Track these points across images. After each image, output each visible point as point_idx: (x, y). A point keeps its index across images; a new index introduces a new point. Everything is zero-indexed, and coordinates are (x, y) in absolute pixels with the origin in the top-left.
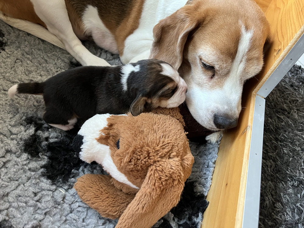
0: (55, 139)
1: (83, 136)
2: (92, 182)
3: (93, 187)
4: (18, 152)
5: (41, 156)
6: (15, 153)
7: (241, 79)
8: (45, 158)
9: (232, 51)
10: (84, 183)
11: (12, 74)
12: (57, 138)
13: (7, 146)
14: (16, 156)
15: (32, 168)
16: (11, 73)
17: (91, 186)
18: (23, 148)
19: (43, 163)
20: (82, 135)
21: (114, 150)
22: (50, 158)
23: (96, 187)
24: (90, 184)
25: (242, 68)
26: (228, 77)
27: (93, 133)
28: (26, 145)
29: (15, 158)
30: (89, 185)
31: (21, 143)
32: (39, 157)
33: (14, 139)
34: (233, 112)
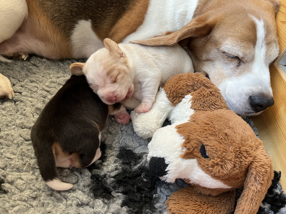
0: (115, 172)
1: (164, 158)
2: (185, 200)
3: (189, 204)
4: (91, 201)
5: (115, 195)
6: (88, 205)
7: (266, 62)
8: (120, 195)
9: (253, 37)
10: (179, 204)
11: (21, 118)
12: (117, 170)
13: (75, 200)
14: (91, 207)
15: (115, 211)
16: (19, 118)
17: (187, 204)
18: (92, 195)
19: (120, 201)
20: (162, 157)
21: (203, 160)
22: (124, 193)
23: (191, 203)
24: (185, 202)
25: (264, 52)
26: (254, 62)
27: (174, 152)
28: (94, 190)
29: (91, 209)
30: (184, 204)
31: (86, 190)
32: (113, 197)
33: (76, 189)
34: (267, 91)
